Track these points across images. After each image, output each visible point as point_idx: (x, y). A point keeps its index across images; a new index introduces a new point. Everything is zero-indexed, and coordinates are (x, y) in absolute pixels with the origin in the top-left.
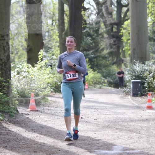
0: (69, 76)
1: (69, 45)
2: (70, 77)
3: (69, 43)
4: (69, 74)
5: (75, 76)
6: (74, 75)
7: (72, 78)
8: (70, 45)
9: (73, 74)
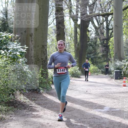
0: (60, 71)
4: (59, 69)
5: (64, 71)
7: (62, 72)
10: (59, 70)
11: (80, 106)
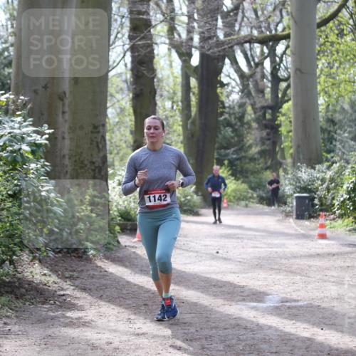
0: (152, 199)
1: (151, 135)
2: (155, 201)
3: (152, 131)
4: (152, 196)
5: (164, 200)
6: (163, 198)
7: (158, 202)
8: (154, 135)
9: (160, 196)
10: (149, 197)
11: (199, 294)
